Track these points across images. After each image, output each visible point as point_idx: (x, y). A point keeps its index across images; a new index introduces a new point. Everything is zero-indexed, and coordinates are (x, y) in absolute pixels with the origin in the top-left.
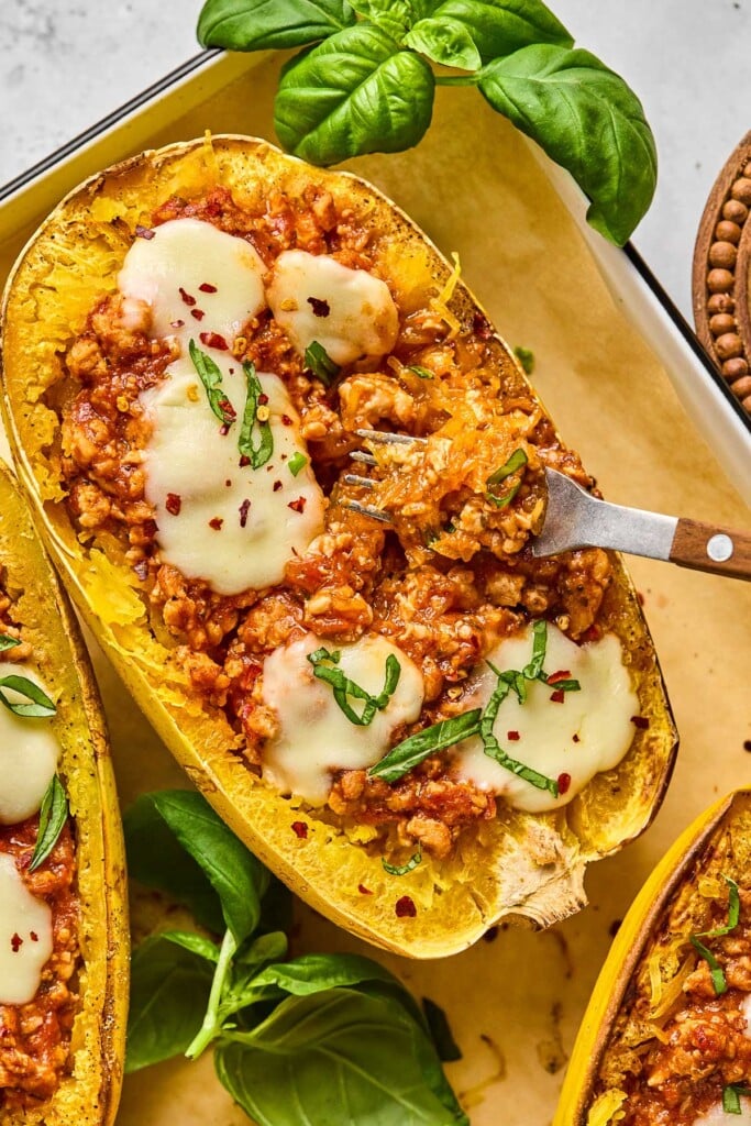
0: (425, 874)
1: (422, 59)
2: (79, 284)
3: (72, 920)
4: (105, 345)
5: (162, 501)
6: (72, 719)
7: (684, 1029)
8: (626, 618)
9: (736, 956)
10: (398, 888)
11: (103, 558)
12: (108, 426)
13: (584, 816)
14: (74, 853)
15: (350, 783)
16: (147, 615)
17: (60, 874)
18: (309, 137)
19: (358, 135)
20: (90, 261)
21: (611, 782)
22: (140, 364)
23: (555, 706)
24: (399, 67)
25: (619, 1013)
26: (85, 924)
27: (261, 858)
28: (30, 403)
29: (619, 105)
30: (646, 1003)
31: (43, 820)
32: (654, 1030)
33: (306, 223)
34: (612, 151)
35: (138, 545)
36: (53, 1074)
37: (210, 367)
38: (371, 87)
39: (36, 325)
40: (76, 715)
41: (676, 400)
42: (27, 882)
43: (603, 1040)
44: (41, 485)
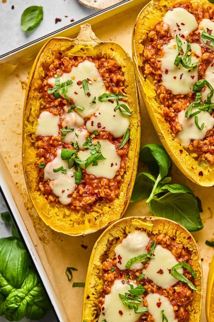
0: (207, 167)
2: (154, 18)
3: (125, 162)
4: (158, 33)
5: (164, 70)
6: (134, 117)
10: (200, 169)
11: (149, 81)
12: (155, 51)
14: (128, 147)
15: (195, 143)
16: (156, 96)
17: (125, 151)
20: (157, 14)
22: (165, 38)
26: (128, 164)
27: (170, 156)
28: (139, 43)
31: (123, 138)
33: (207, 14)
35: (157, 80)
36: (114, 196)
37: (180, 41)
39: (143, 26)
40: (135, 116)
42: (117, 151)
44: (138, 62)
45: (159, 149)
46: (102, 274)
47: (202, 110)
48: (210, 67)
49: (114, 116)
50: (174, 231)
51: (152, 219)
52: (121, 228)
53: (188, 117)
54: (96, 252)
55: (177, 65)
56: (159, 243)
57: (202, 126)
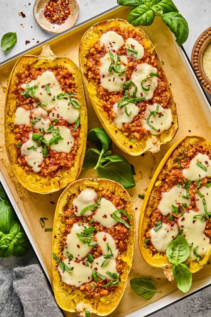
0: (135, 142)
1: (153, 11)
2: (93, 39)
3: (77, 141)
4: (96, 49)
5: (102, 75)
6: (82, 109)
7: (173, 172)
8: (173, 106)
9: (183, 162)
10: (130, 143)
11: (91, 84)
12: (95, 62)
13: (162, 137)
14: (80, 130)
15: (126, 125)
16: (97, 94)
17: (77, 133)
18: (133, 21)
19: (141, 22)
20: (96, 36)
21: (167, 132)
22: (102, 53)
23: (159, 118)
24: (150, 12)
25: (162, 168)
26: (80, 142)
27: (109, 136)
28: (83, 57)
29: (184, 24)
30: (167, 168)
31: (76, 124)
32: (168, 172)
33: (131, 35)
34: (181, 31)
35: (97, 82)
36: (71, 165)
37: (112, 55)
38: (145, 14)
39: (86, 45)
40: (83, 108)
41: (186, 73)
42: (71, 134)
43: (159, 172)
44: (83, 70)
45: (101, 131)
46: (65, 220)
47: (129, 102)
48: (134, 72)
49: (68, 109)
50: (114, 187)
51: (97, 180)
52: (77, 187)
53: (120, 107)
54: (60, 205)
55: (111, 72)
56: (103, 196)
57: (130, 113)
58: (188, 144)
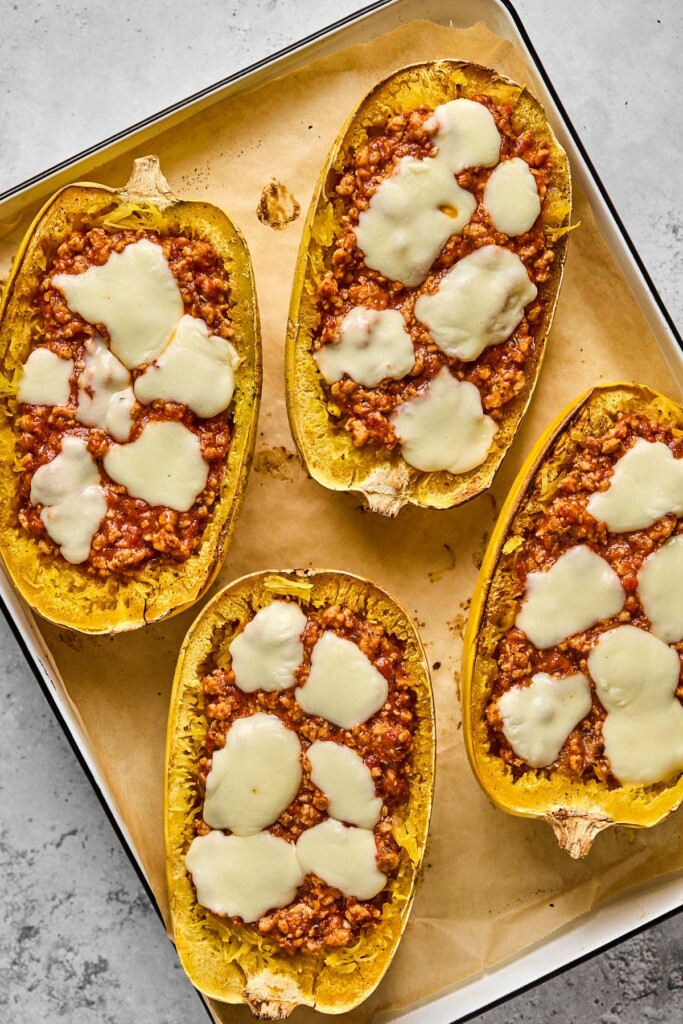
7: (557, 507)
9: (587, 472)
25: (524, 497)
30: (539, 493)
32: (542, 507)
43: (515, 510)
46: (205, 705)
51: (309, 574)
52: (243, 599)
54: (189, 658)
56: (330, 627)
58: (600, 414)
